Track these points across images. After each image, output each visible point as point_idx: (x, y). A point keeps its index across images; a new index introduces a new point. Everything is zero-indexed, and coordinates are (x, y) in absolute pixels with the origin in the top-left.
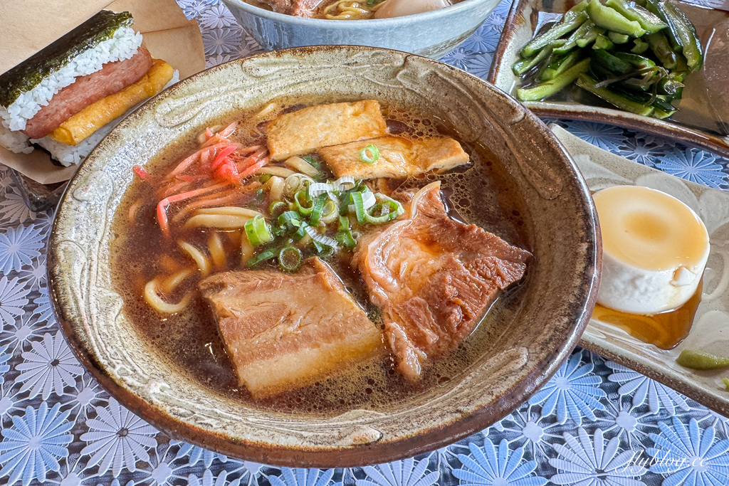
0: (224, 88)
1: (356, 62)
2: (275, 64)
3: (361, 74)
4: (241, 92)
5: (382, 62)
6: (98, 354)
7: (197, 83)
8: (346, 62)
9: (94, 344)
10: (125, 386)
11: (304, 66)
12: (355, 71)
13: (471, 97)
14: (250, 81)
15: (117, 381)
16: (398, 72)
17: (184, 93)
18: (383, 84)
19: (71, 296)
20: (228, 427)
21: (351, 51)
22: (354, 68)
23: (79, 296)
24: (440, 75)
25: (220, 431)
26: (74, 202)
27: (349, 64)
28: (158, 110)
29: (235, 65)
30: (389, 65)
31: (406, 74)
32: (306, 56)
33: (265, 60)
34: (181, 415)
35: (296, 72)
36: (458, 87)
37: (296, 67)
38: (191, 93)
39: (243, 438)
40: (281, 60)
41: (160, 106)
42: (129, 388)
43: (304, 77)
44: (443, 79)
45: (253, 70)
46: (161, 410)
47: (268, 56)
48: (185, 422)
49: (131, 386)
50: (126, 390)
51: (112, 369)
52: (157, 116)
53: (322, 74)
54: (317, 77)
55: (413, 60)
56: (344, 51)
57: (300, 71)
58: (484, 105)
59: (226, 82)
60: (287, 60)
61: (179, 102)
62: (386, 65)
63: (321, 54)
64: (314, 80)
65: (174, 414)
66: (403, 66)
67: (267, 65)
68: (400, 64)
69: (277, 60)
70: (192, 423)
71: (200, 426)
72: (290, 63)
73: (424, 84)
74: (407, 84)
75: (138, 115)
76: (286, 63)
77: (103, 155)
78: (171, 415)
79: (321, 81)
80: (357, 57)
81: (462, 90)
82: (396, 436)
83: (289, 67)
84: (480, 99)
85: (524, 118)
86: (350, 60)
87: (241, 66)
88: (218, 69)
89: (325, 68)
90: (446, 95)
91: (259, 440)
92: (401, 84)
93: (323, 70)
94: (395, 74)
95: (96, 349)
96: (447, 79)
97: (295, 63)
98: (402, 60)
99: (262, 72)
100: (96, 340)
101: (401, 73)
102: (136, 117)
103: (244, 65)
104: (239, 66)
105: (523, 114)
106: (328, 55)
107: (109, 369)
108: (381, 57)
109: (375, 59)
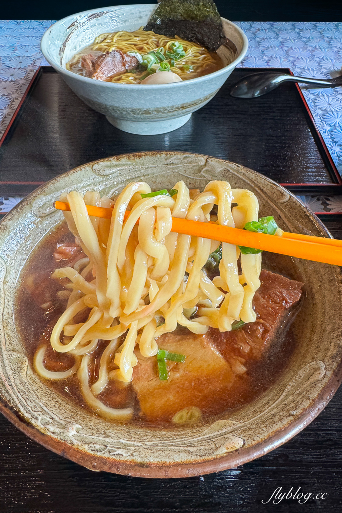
0: (80, 185)
1: (173, 163)
2: (116, 166)
3: (177, 171)
4: (93, 187)
5: (190, 163)
6: (22, 409)
7: (60, 182)
8: (166, 163)
9: (17, 401)
10: (49, 434)
11: (137, 167)
12: (173, 169)
13: (253, 186)
14: (99, 179)
15: (42, 431)
16: (202, 169)
17: (51, 191)
18: (192, 177)
20: (134, 454)
21: (169, 155)
22: (171, 167)
24: (231, 171)
25: (130, 459)
27: (167, 165)
28: (33, 205)
29: (87, 168)
30: (195, 164)
31: (207, 171)
32: (137, 160)
33: (108, 163)
34: (97, 451)
35: (131, 171)
36: (244, 179)
37: (131, 167)
38: (57, 190)
39: (148, 461)
40: (120, 163)
41: (35, 202)
42: (52, 435)
43: (137, 175)
44: (233, 174)
45: (101, 171)
46: (81, 449)
47: (110, 161)
48: (102, 456)
49: (53, 433)
50: (50, 437)
51: (36, 421)
52: (33, 209)
53: (149, 171)
54: (146, 174)
55: (212, 161)
56: (164, 155)
57: (134, 170)
58: (262, 190)
59: (82, 181)
60: (124, 163)
61: (49, 197)
62: (193, 164)
63: (148, 158)
64: (144, 176)
65: (92, 451)
66: (205, 165)
67: (109, 167)
68: (203, 164)
69: (117, 163)
70: (106, 456)
71: (114, 457)
72: (127, 165)
73: (220, 177)
74: (209, 177)
76: (124, 165)
78: (90, 452)
79: (149, 176)
80: (173, 159)
81: (247, 181)
82: (254, 440)
83: (126, 168)
84: (259, 187)
85: (290, 199)
86: (168, 162)
87: (92, 168)
88: (75, 172)
89: (151, 167)
90: (236, 184)
91: (160, 460)
92: (205, 177)
93: (150, 169)
94: (200, 171)
95: (19, 405)
96: (236, 173)
97: (130, 165)
98: (204, 161)
99: (107, 172)
101: (204, 170)
102: (18, 211)
103: (94, 168)
104: (90, 169)
105: (289, 196)
106: (153, 159)
107: (33, 422)
108: (190, 159)
109: (186, 161)
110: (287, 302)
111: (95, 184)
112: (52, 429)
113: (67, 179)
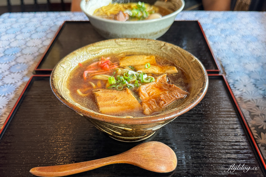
0: (109, 46)
1: (150, 44)
2: (125, 42)
3: (151, 48)
4: (114, 49)
5: (157, 45)
6: (63, 96)
9: (62, 94)
10: (69, 102)
11: (134, 44)
12: (149, 46)
13: (182, 55)
14: (117, 46)
17: (96, 46)
18: (157, 51)
19: (57, 85)
21: (149, 41)
23: (59, 85)
26: (60, 66)
29: (113, 41)
30: (160, 45)
31: (164, 48)
32: (135, 41)
33: (122, 40)
35: (131, 45)
38: (99, 46)
41: (89, 48)
43: (134, 47)
44: (174, 50)
45: (118, 43)
47: (124, 39)
52: (87, 50)
53: (139, 46)
55: (167, 44)
56: (147, 40)
58: (185, 57)
61: (94, 48)
63: (140, 40)
64: (137, 48)
66: (164, 46)
67: (123, 42)
72: (130, 42)
73: (169, 51)
74: (164, 51)
75: (82, 49)
76: (128, 42)
77: (70, 57)
78: (81, 108)
80: (150, 42)
85: (195, 61)
86: (148, 43)
90: (175, 55)
92: (162, 51)
94: (161, 48)
95: (62, 95)
96: (176, 50)
98: (164, 44)
99: (121, 43)
100: (63, 94)
102: (81, 50)
104: (115, 41)
106: (142, 41)
107: (65, 99)
108: (157, 43)
109: (156, 43)
110: (178, 96)
111: (115, 48)
112: (71, 101)
113: (104, 43)
